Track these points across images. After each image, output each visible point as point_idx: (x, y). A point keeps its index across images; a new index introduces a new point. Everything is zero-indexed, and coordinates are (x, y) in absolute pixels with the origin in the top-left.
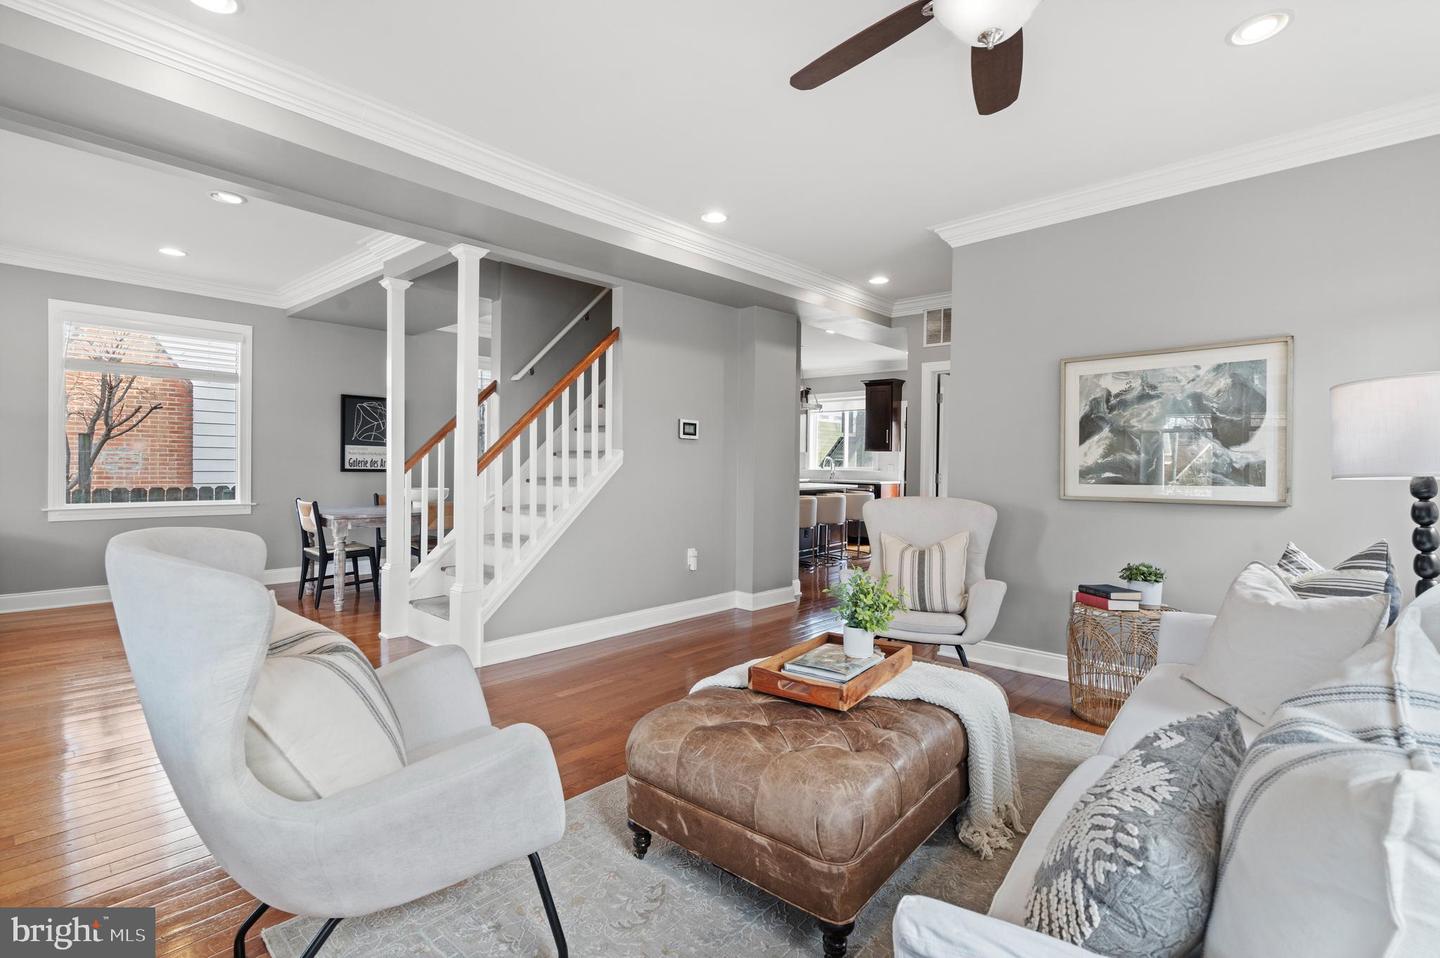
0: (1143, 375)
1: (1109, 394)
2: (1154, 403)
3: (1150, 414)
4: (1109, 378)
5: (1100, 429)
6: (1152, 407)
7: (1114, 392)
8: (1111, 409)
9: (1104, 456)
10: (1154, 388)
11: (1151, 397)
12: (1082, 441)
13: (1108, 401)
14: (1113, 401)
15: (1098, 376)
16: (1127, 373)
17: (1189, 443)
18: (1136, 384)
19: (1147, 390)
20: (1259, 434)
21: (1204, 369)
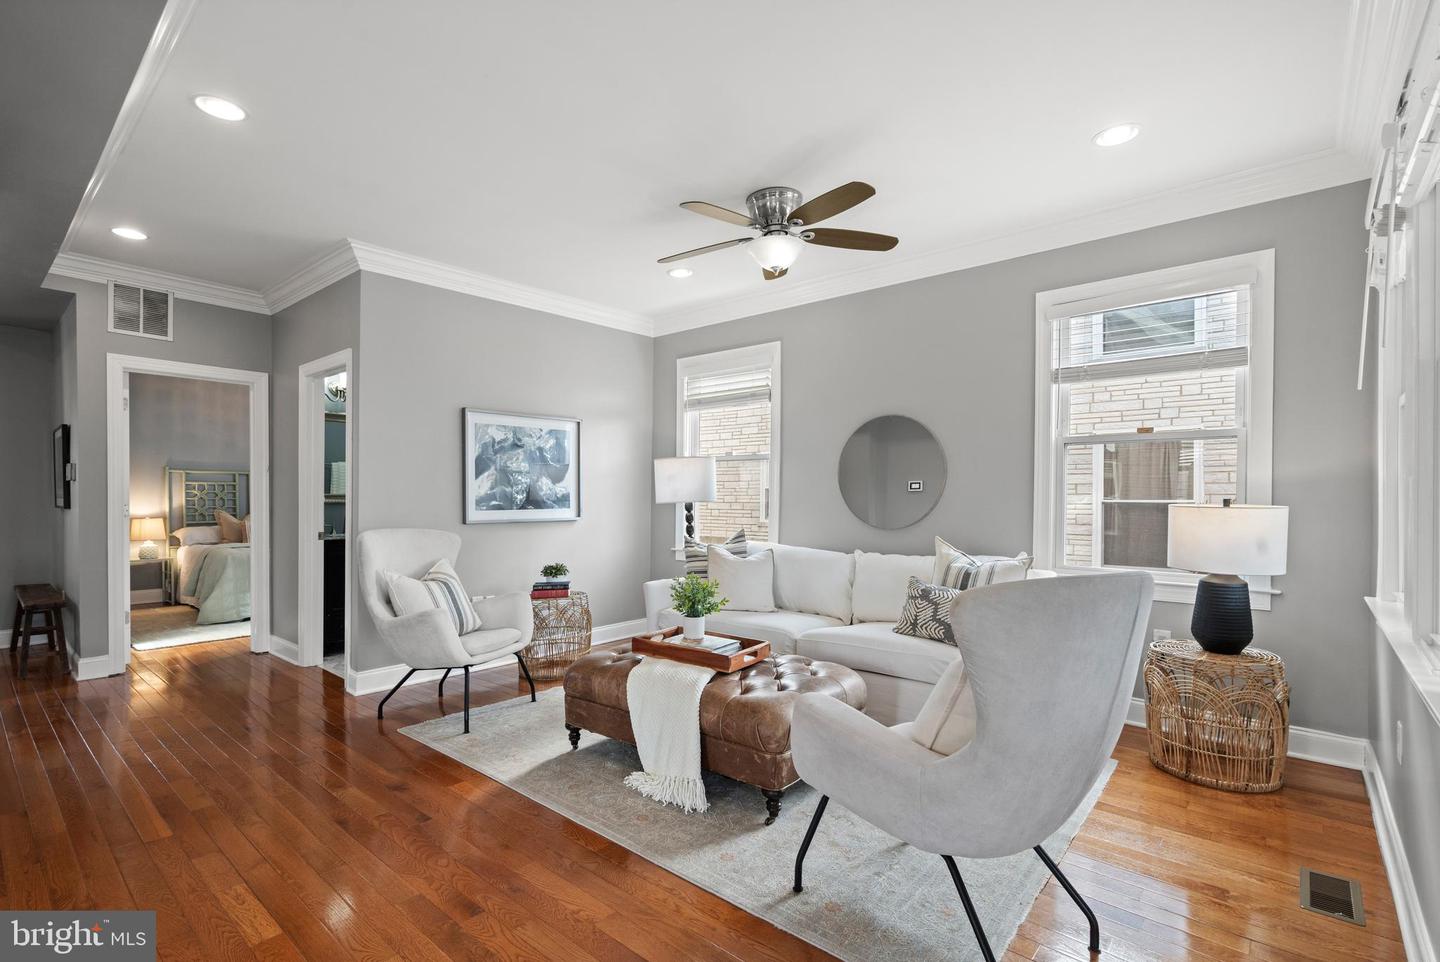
0: (515, 431)
1: (494, 440)
2: (520, 451)
3: (517, 459)
4: (494, 428)
5: (489, 467)
6: (518, 454)
7: (497, 440)
8: (496, 453)
9: (492, 488)
10: (520, 440)
11: (518, 447)
12: (477, 477)
13: (493, 446)
14: (497, 447)
15: (488, 426)
16: (504, 427)
17: (537, 481)
18: (510, 436)
19: (516, 441)
20: (567, 476)
21: (544, 431)
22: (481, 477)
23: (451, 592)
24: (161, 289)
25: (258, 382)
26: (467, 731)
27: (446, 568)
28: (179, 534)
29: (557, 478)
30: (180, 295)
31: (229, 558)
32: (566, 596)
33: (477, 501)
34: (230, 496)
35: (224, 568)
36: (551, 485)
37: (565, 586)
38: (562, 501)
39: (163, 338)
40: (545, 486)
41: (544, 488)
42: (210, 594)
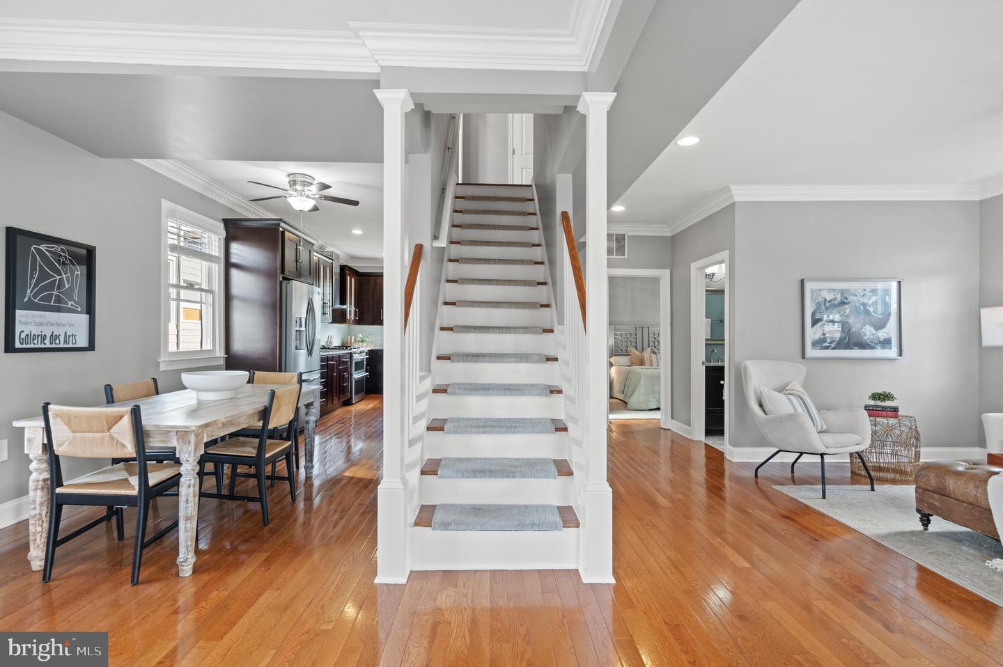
0: (842, 292)
1: (825, 300)
2: (847, 306)
3: (845, 313)
4: (825, 292)
6: (846, 309)
7: (828, 299)
8: (827, 308)
10: (846, 299)
11: (845, 303)
12: (813, 326)
13: (825, 304)
14: (828, 304)
15: (820, 290)
16: (834, 290)
17: (862, 328)
18: (839, 296)
19: (844, 300)
20: (889, 324)
21: (868, 290)
22: (815, 327)
23: (804, 403)
24: (622, 232)
25: (665, 275)
26: (824, 497)
27: (797, 386)
28: (612, 360)
29: (880, 326)
30: (631, 234)
31: (642, 374)
32: (896, 417)
33: (813, 343)
34: (634, 340)
35: (640, 380)
36: (874, 332)
37: (895, 410)
38: (886, 343)
39: (623, 257)
40: (869, 332)
41: (868, 334)
42: (633, 393)
